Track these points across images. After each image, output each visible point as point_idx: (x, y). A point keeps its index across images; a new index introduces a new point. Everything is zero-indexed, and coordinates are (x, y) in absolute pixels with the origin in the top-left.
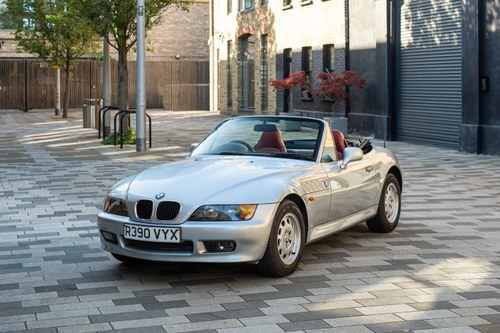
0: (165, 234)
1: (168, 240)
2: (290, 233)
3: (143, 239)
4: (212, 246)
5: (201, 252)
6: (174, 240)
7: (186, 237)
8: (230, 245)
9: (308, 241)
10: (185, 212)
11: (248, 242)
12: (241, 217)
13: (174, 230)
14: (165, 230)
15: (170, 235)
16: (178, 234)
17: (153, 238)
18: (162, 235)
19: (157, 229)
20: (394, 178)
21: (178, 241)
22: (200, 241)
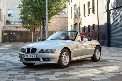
0: (33, 56)
1: (33, 58)
2: (66, 57)
3: (28, 58)
4: (44, 59)
5: (41, 61)
6: (35, 58)
7: (38, 57)
8: (49, 59)
9: (71, 60)
10: (38, 51)
11: (53, 58)
12: (52, 52)
13: (35, 55)
14: (33, 55)
15: (34, 56)
16: (36, 56)
17: (30, 57)
18: (32, 56)
19: (31, 55)
20: (98, 48)
21: (36, 58)
22: (41, 58)
